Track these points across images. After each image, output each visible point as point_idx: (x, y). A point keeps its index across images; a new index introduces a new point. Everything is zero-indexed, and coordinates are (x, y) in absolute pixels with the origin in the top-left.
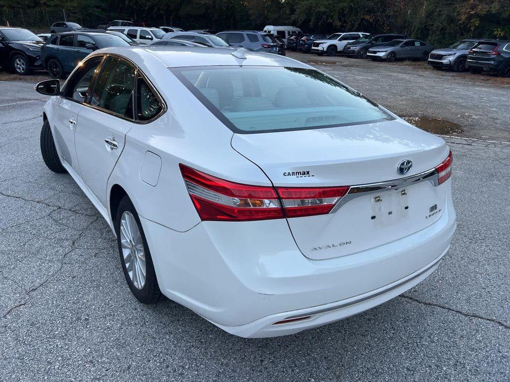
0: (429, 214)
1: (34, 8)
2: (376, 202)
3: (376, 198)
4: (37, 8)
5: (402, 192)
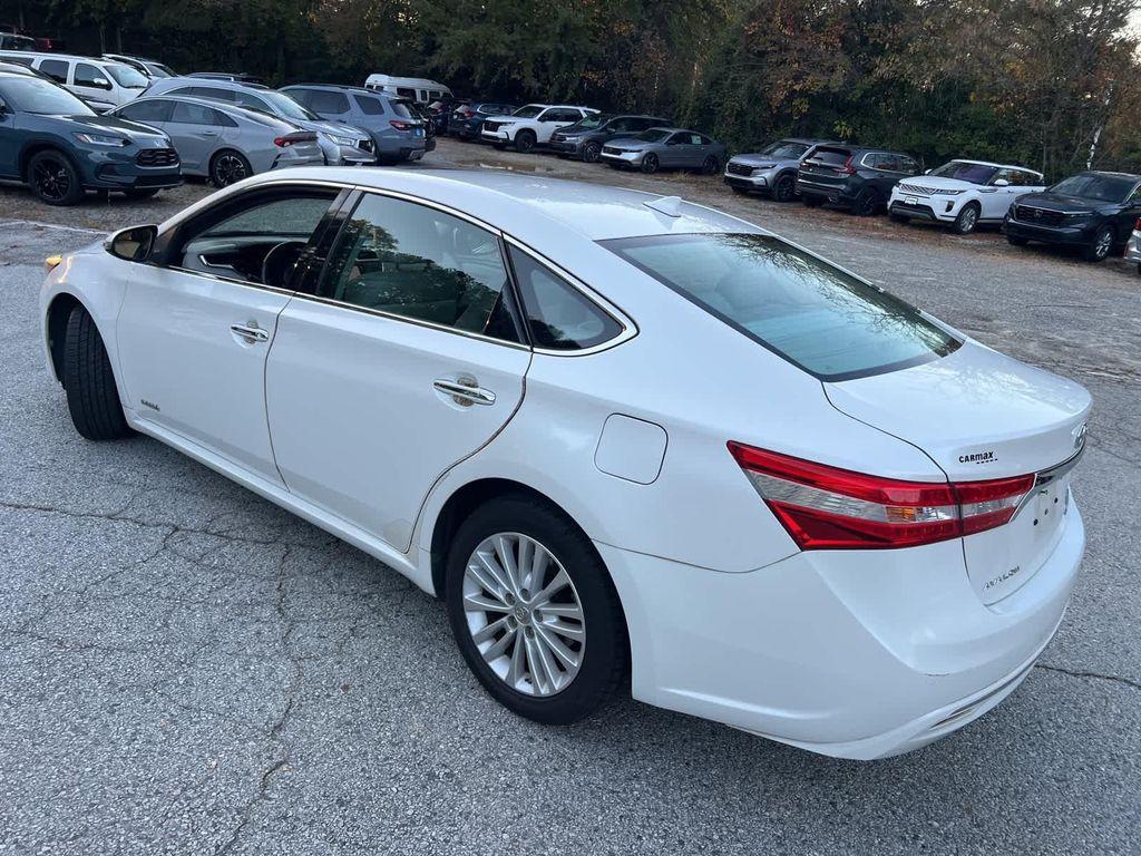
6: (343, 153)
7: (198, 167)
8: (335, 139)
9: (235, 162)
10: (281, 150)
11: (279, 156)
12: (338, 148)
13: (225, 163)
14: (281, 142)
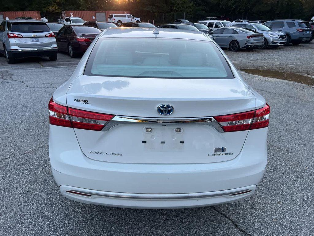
0: (214, 153)
1: (170, 12)
2: (147, 131)
3: (147, 129)
4: (172, 12)
5: (177, 129)
6: (273, 40)
7: (226, 45)
8: (271, 36)
9: (236, 44)
10: (248, 39)
11: (247, 41)
12: (272, 39)
13: (233, 44)
14: (249, 37)
